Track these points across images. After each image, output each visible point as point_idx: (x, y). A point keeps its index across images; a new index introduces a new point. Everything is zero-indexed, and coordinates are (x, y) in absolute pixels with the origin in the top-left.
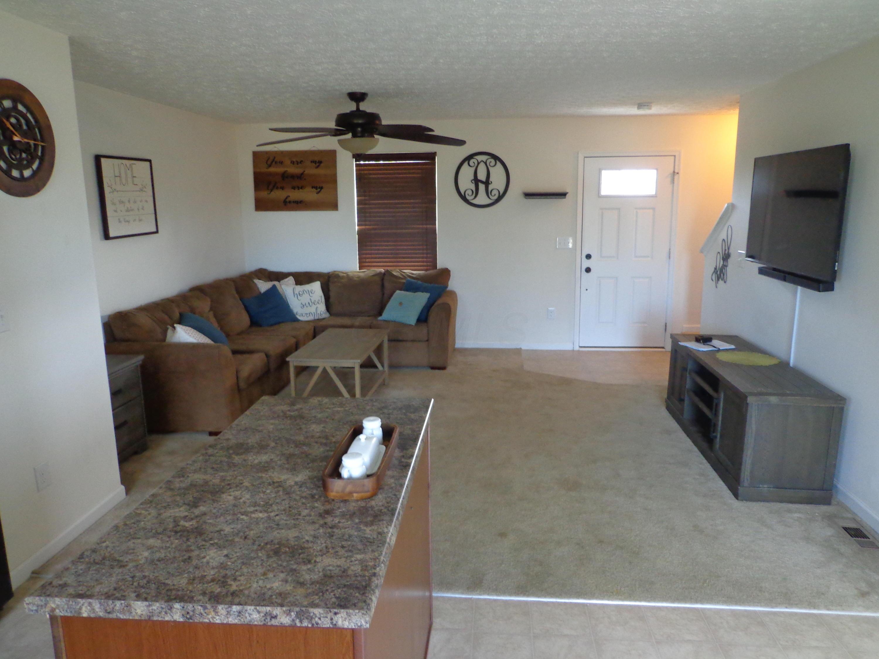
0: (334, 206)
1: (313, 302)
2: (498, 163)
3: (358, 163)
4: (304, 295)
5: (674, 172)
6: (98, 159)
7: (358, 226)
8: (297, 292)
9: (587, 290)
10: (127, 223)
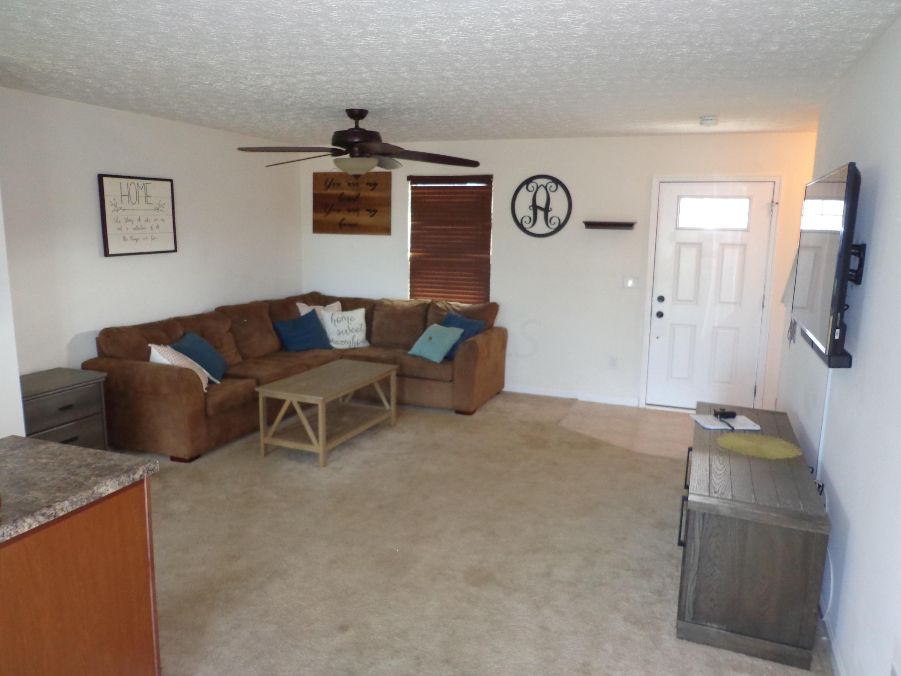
0: (386, 230)
1: (351, 330)
2: (560, 188)
3: (414, 185)
4: (342, 321)
5: (772, 202)
6: (101, 177)
7: (411, 251)
8: (335, 318)
9: (658, 338)
10: (135, 241)
